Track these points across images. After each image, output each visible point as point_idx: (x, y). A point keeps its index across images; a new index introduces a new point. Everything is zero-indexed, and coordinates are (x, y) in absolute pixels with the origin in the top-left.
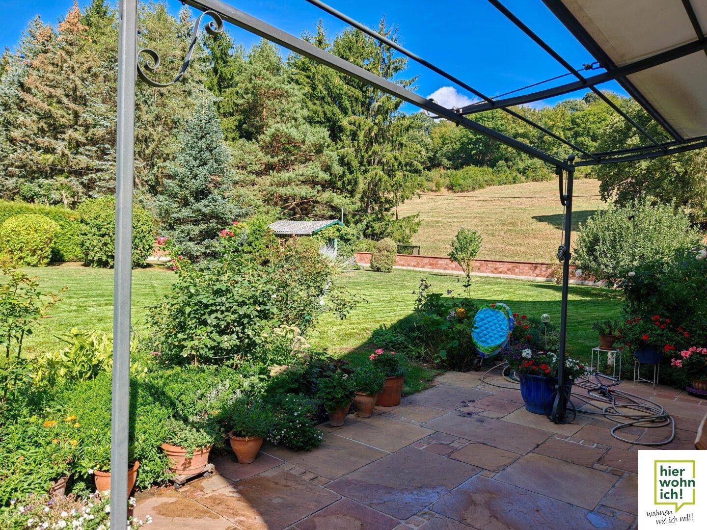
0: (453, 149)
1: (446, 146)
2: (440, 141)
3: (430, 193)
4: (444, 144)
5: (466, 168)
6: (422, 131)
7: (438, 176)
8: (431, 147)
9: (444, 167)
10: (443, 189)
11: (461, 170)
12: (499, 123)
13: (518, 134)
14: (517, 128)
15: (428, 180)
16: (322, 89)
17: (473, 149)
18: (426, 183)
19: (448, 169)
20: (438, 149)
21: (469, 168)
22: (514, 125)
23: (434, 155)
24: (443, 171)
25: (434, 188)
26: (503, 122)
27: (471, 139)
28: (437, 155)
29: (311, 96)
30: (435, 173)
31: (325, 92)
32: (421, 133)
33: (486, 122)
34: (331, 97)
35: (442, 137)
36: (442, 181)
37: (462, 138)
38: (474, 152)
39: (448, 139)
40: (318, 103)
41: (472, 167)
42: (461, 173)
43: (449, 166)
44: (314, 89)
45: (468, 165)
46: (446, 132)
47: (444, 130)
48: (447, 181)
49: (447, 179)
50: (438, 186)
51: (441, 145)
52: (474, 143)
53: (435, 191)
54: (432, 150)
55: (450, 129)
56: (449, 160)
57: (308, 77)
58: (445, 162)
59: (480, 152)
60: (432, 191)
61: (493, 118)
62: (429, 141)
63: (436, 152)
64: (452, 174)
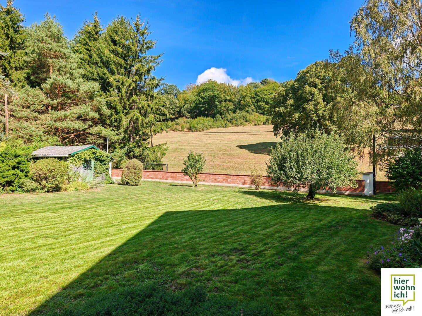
0: (191, 107)
1: (187, 105)
2: (183, 102)
3: (179, 132)
4: (185, 104)
5: (199, 118)
6: (172, 96)
7: (183, 122)
8: (178, 105)
9: (186, 117)
10: (185, 130)
11: (196, 119)
12: (216, 93)
13: (227, 100)
14: (226, 96)
15: (176, 124)
16: (96, 57)
17: (202, 107)
18: (175, 126)
19: (188, 118)
20: (182, 106)
21: (201, 118)
22: (225, 95)
23: (180, 110)
24: (185, 120)
25: (180, 129)
26: (218, 92)
27: (200, 101)
28: (182, 110)
29: (89, 62)
30: (181, 121)
31: (99, 60)
32: (171, 97)
33: (209, 92)
34: (103, 63)
35: (184, 100)
36: (185, 125)
37: (195, 101)
38: (203, 109)
39: (187, 101)
40: (94, 66)
41: (202, 118)
42: (196, 120)
43: (188, 117)
44: (91, 57)
45: (200, 116)
46: (186, 97)
47: (185, 95)
48: (188, 125)
49: (188, 124)
50: (182, 127)
51: (184, 104)
52: (203, 104)
53: (181, 131)
54: (178, 107)
55: (189, 95)
56: (189, 113)
57: (87, 49)
58: (187, 114)
59: (206, 110)
60: (179, 131)
61: (213, 90)
62: (176, 101)
63: (181, 108)
64: (190, 121)
